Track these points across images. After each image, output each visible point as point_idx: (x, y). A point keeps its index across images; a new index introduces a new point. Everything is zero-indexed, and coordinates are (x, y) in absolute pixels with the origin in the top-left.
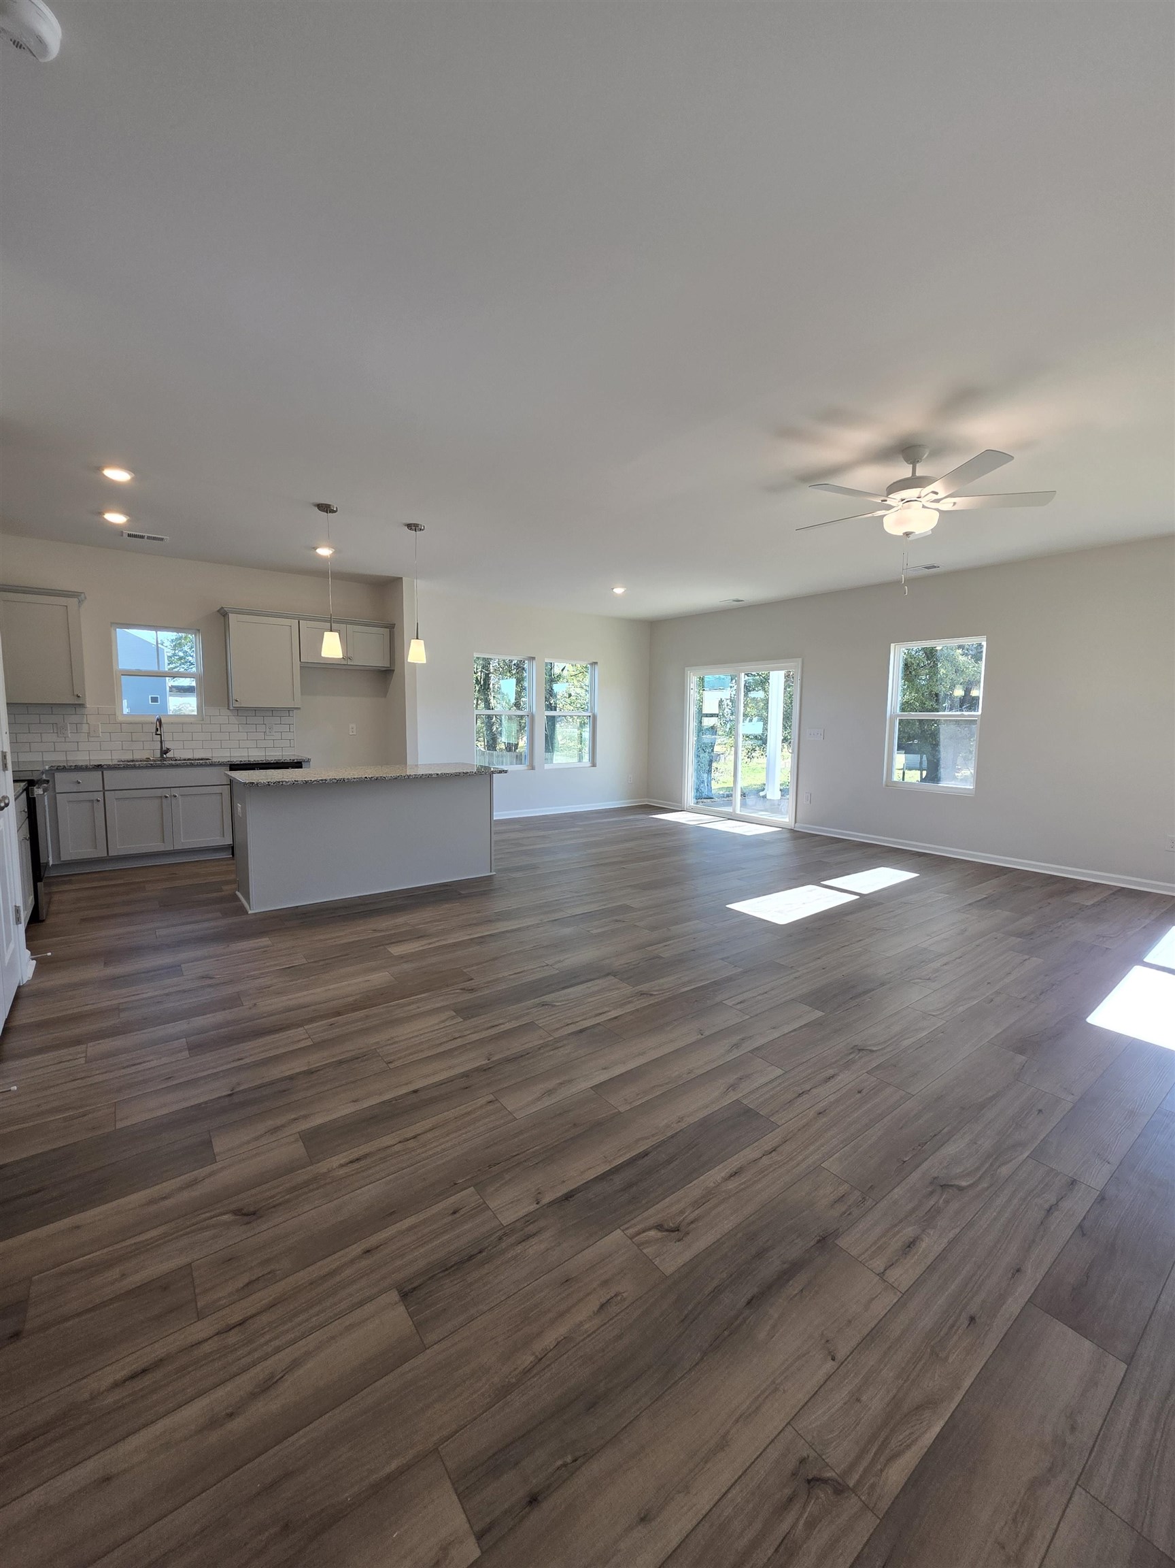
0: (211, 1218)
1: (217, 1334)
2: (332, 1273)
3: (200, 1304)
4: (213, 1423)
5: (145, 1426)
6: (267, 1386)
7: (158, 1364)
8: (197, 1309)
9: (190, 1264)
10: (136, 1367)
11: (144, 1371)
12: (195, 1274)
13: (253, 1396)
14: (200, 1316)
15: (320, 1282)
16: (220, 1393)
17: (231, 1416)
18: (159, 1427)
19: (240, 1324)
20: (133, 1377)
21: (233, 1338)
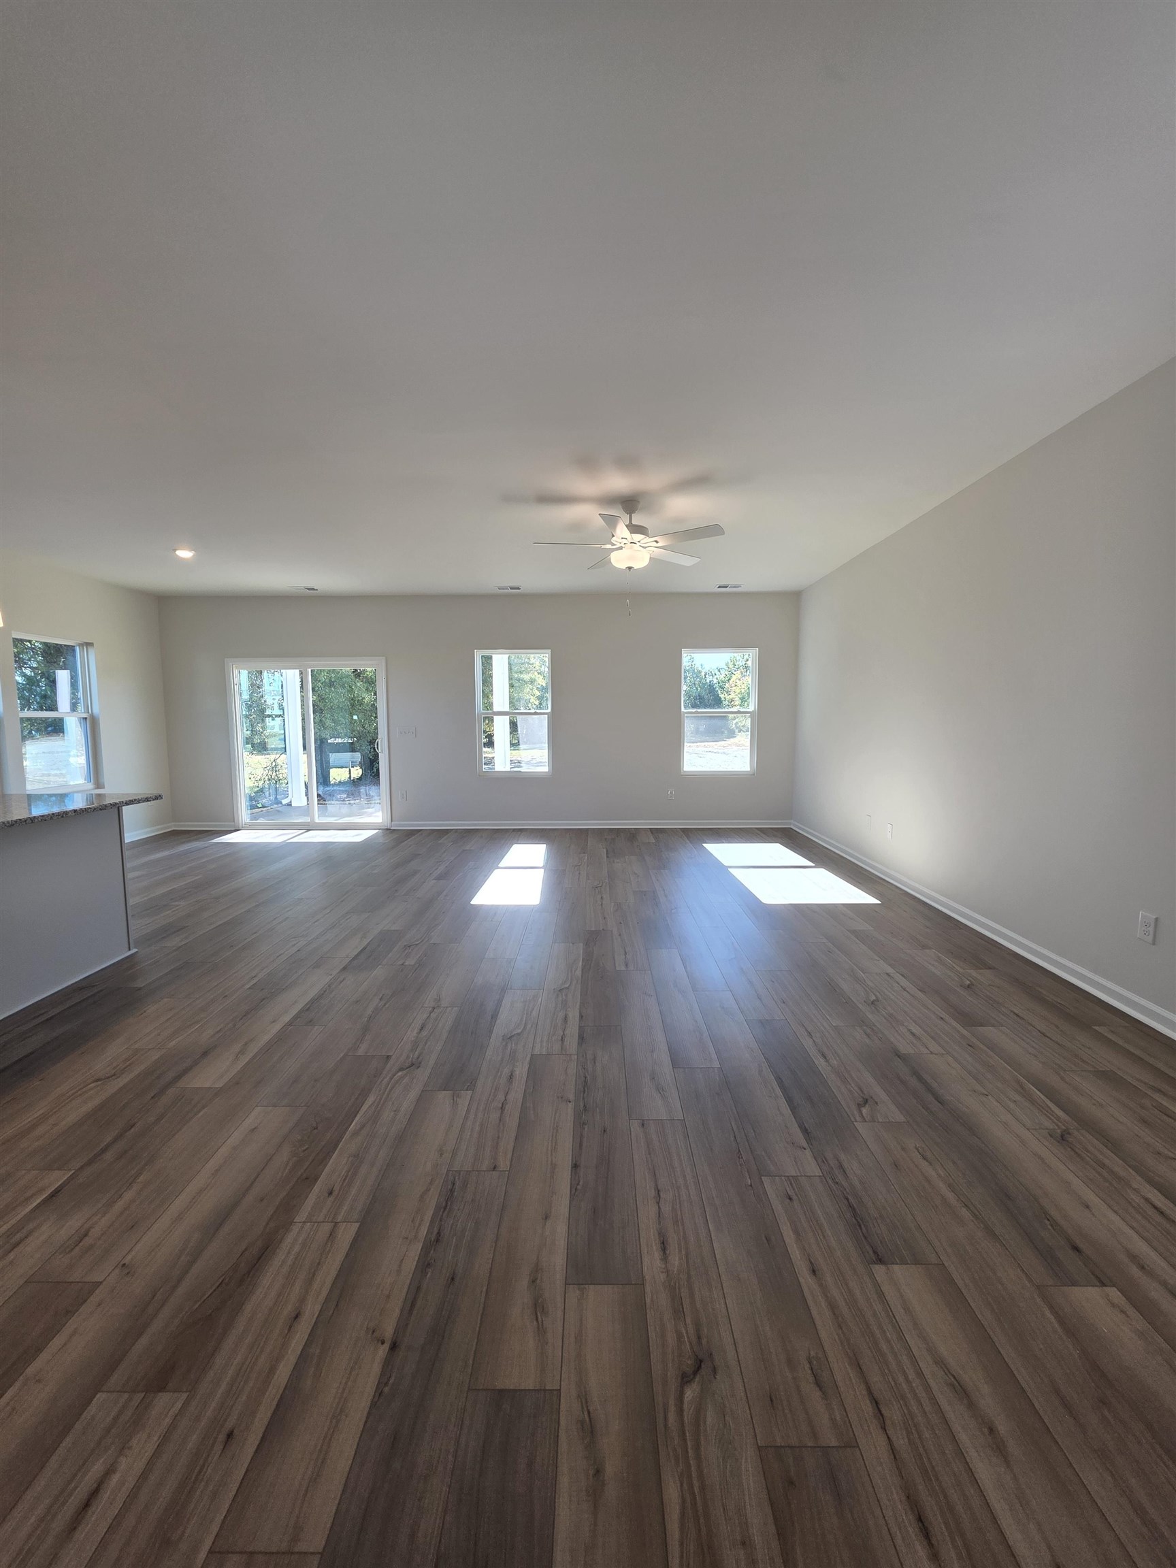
0: (680, 1411)
1: (884, 1429)
2: (833, 1307)
3: (834, 1443)
4: (999, 1448)
5: (994, 1519)
6: (961, 1391)
7: (912, 1501)
8: (840, 1447)
9: (759, 1447)
10: (912, 1530)
11: (920, 1519)
12: (779, 1442)
13: (971, 1405)
14: (851, 1444)
15: (840, 1319)
16: (963, 1437)
17: (991, 1430)
18: (999, 1505)
19: (877, 1403)
20: (926, 1534)
21: (893, 1413)
